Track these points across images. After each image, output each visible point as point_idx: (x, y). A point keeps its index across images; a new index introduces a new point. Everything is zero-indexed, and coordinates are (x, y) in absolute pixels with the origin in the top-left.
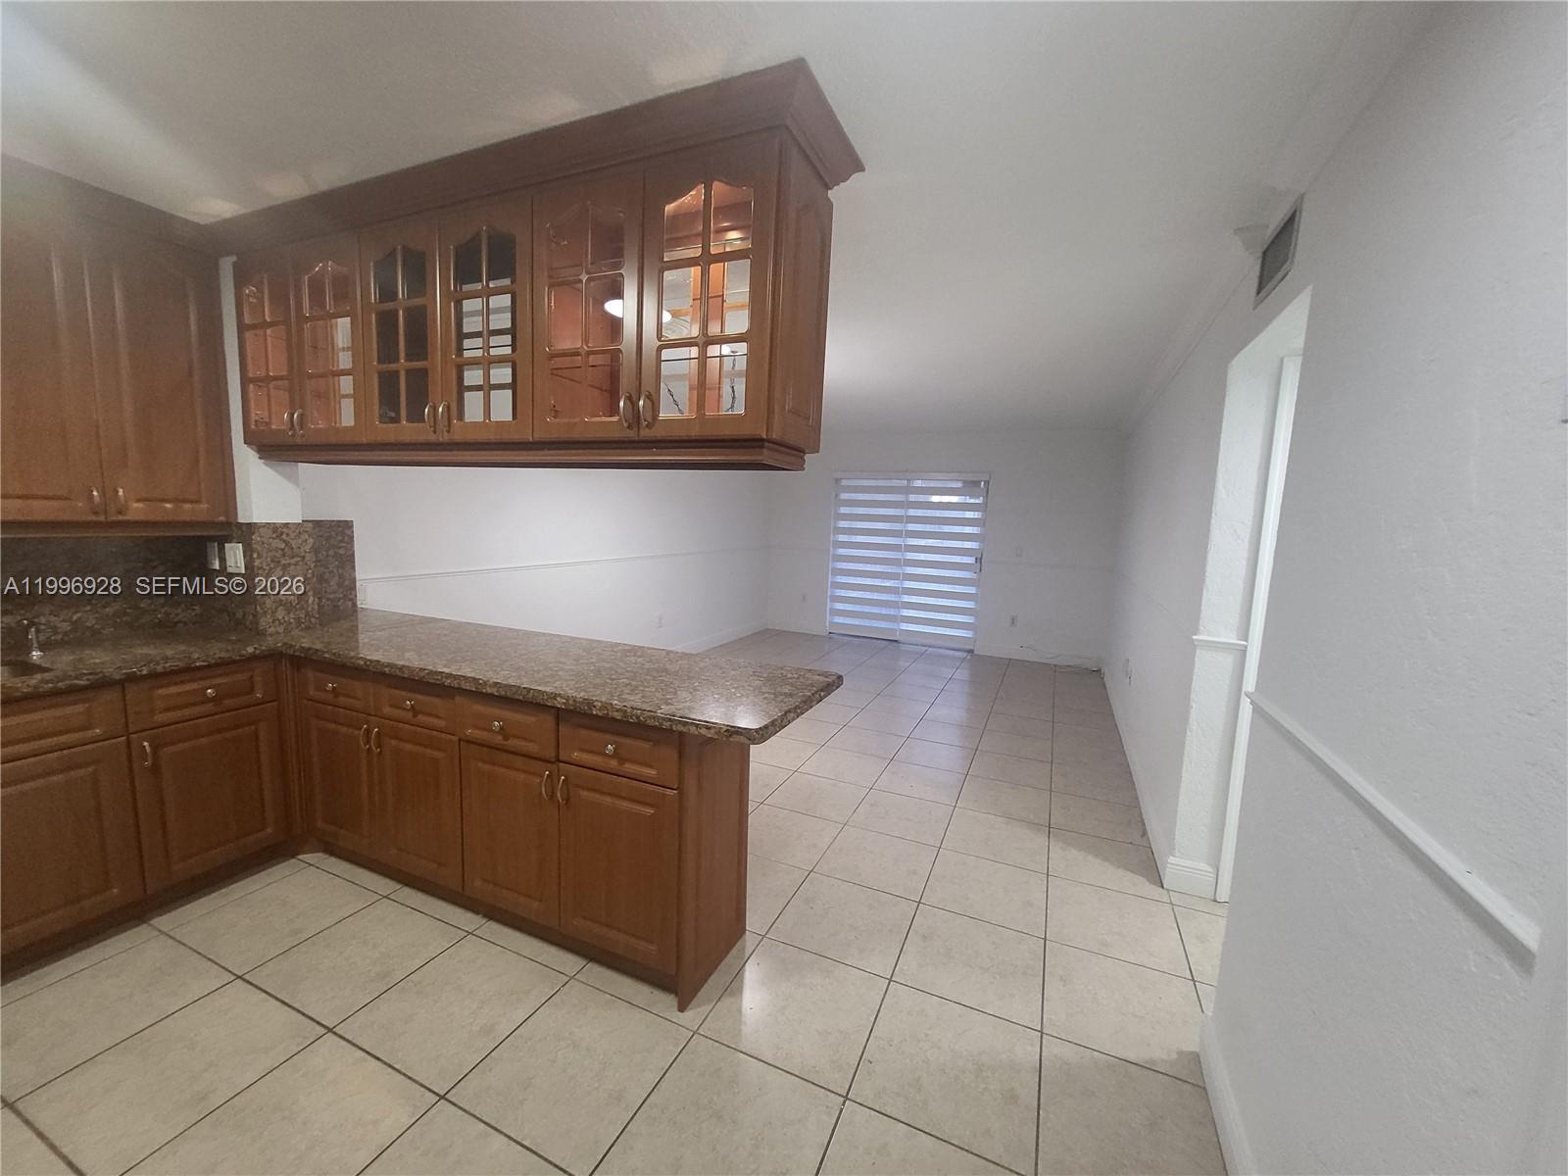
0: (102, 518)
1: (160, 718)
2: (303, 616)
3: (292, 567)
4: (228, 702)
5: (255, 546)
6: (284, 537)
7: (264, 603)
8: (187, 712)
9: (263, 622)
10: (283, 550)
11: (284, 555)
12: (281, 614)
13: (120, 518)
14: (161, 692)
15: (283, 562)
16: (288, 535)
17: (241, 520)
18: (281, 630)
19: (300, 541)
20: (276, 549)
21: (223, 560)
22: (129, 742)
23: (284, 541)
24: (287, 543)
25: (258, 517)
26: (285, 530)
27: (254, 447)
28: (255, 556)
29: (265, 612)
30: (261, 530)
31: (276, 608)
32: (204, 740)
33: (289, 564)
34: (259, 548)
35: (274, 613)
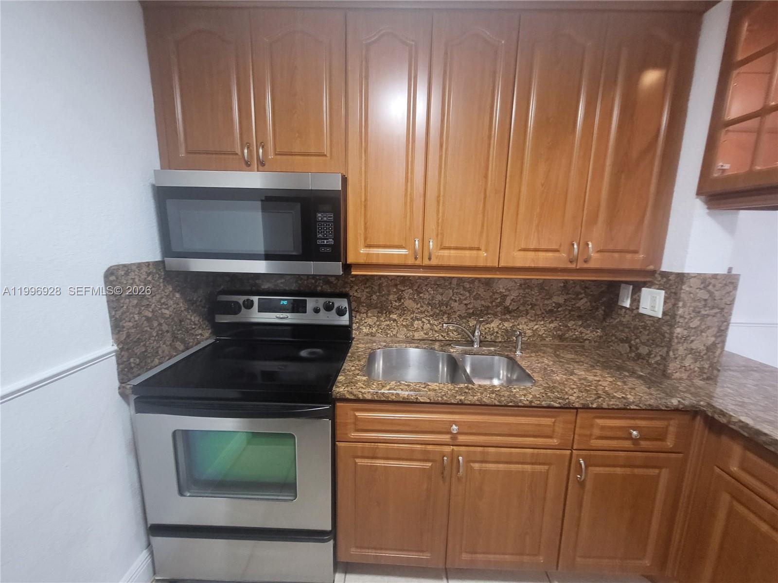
0: (573, 266)
1: (595, 443)
2: (707, 366)
3: (710, 318)
4: (644, 444)
5: (683, 295)
6: (710, 288)
7: (677, 350)
8: (614, 443)
9: (672, 366)
10: (706, 300)
11: (705, 306)
12: (688, 362)
13: (586, 266)
14: (600, 422)
15: (703, 312)
16: (714, 286)
17: (665, 267)
18: (684, 376)
19: (724, 292)
20: (699, 300)
21: (636, 301)
22: (571, 454)
23: (709, 292)
24: (711, 294)
25: (689, 268)
26: (713, 281)
27: (703, 197)
28: (680, 304)
29: (676, 358)
30: (692, 280)
31: (686, 356)
32: (619, 471)
33: (708, 315)
34: (686, 299)
35: (683, 359)
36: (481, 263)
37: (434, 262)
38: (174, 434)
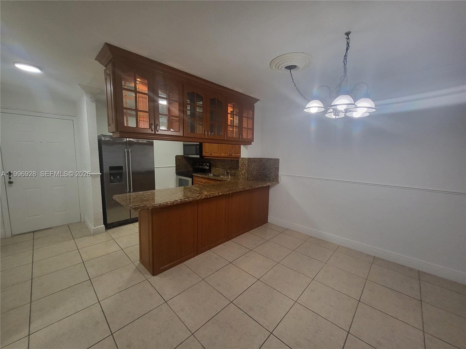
0: (230, 156)
2: (245, 177)
9: (239, 177)
18: (241, 179)
23: (243, 161)
30: (240, 159)
31: (241, 175)
34: (240, 163)
36: (218, 156)
37: (212, 156)
38: (179, 179)
